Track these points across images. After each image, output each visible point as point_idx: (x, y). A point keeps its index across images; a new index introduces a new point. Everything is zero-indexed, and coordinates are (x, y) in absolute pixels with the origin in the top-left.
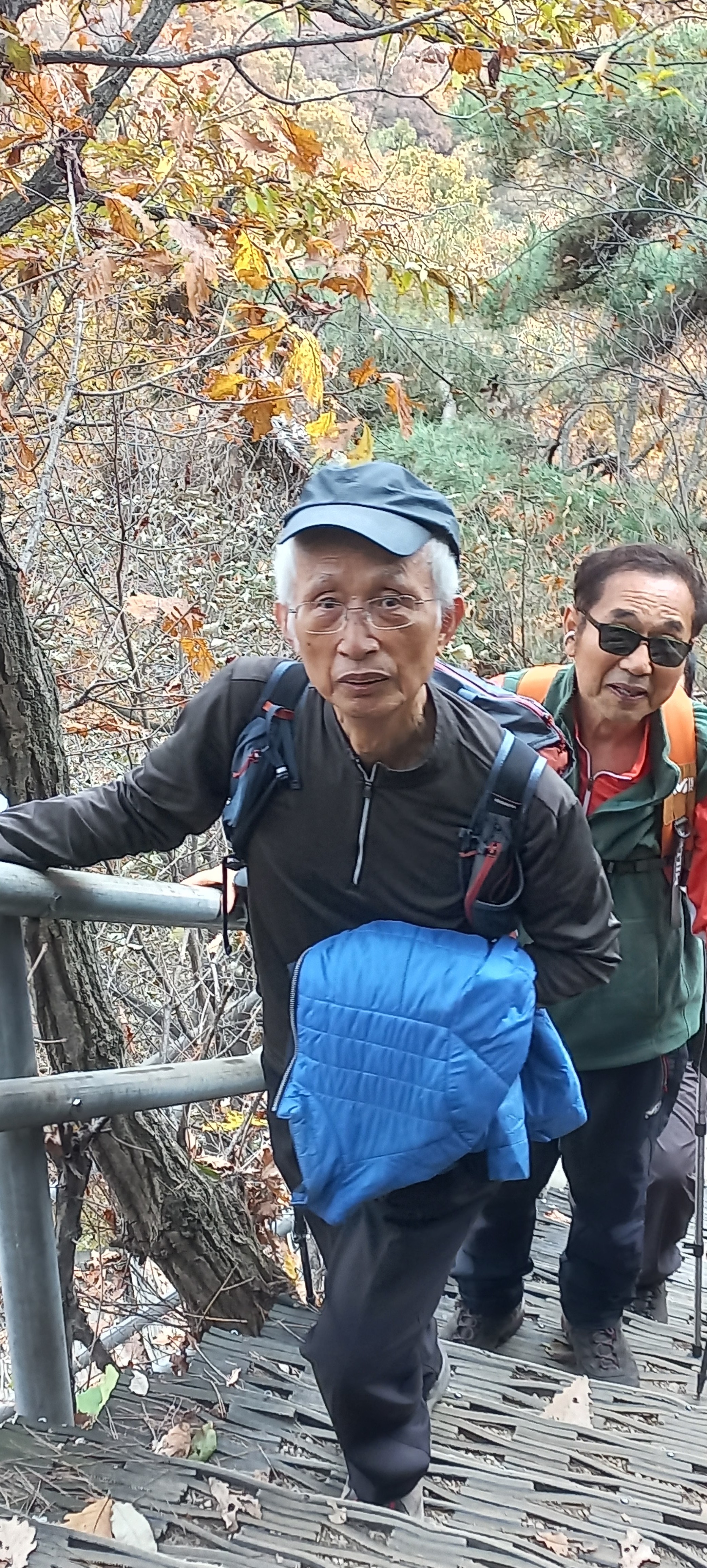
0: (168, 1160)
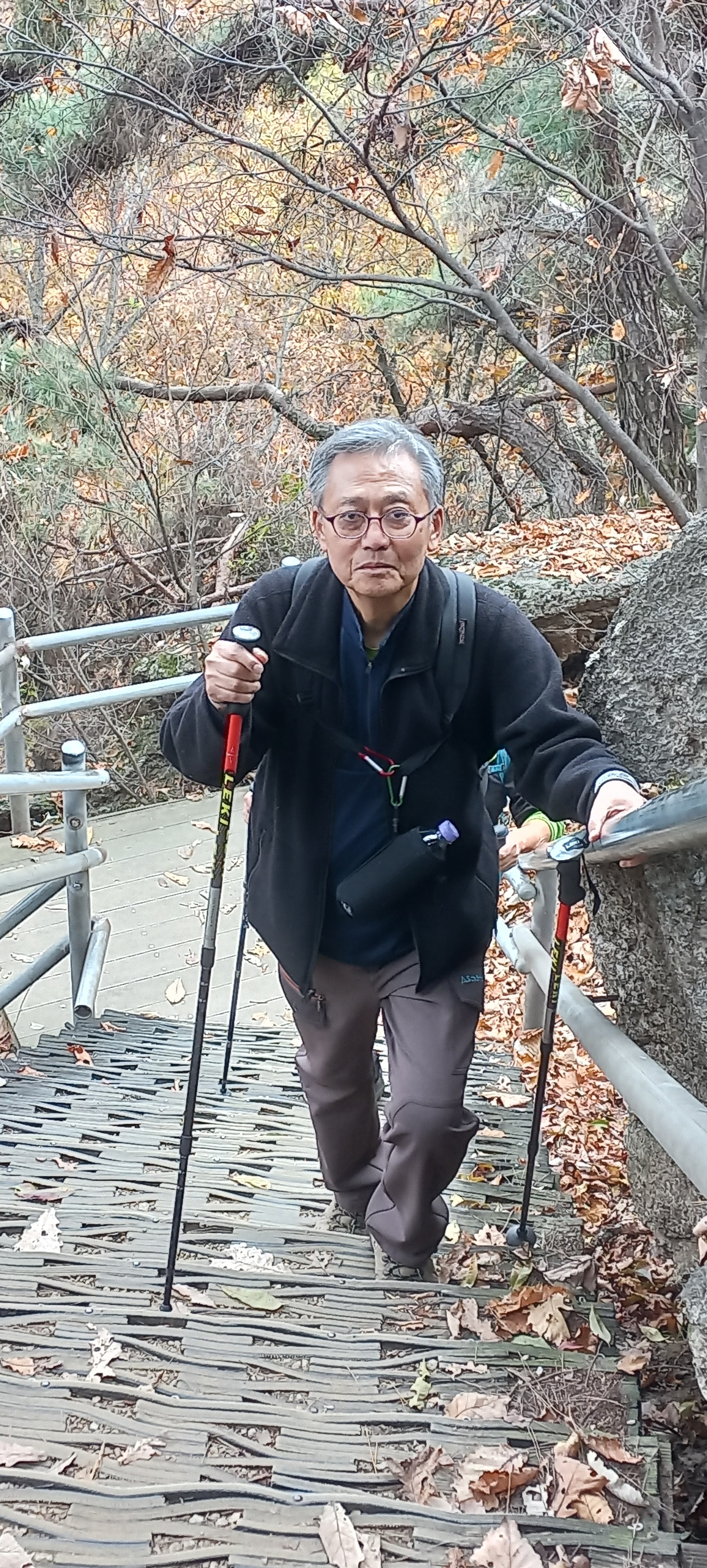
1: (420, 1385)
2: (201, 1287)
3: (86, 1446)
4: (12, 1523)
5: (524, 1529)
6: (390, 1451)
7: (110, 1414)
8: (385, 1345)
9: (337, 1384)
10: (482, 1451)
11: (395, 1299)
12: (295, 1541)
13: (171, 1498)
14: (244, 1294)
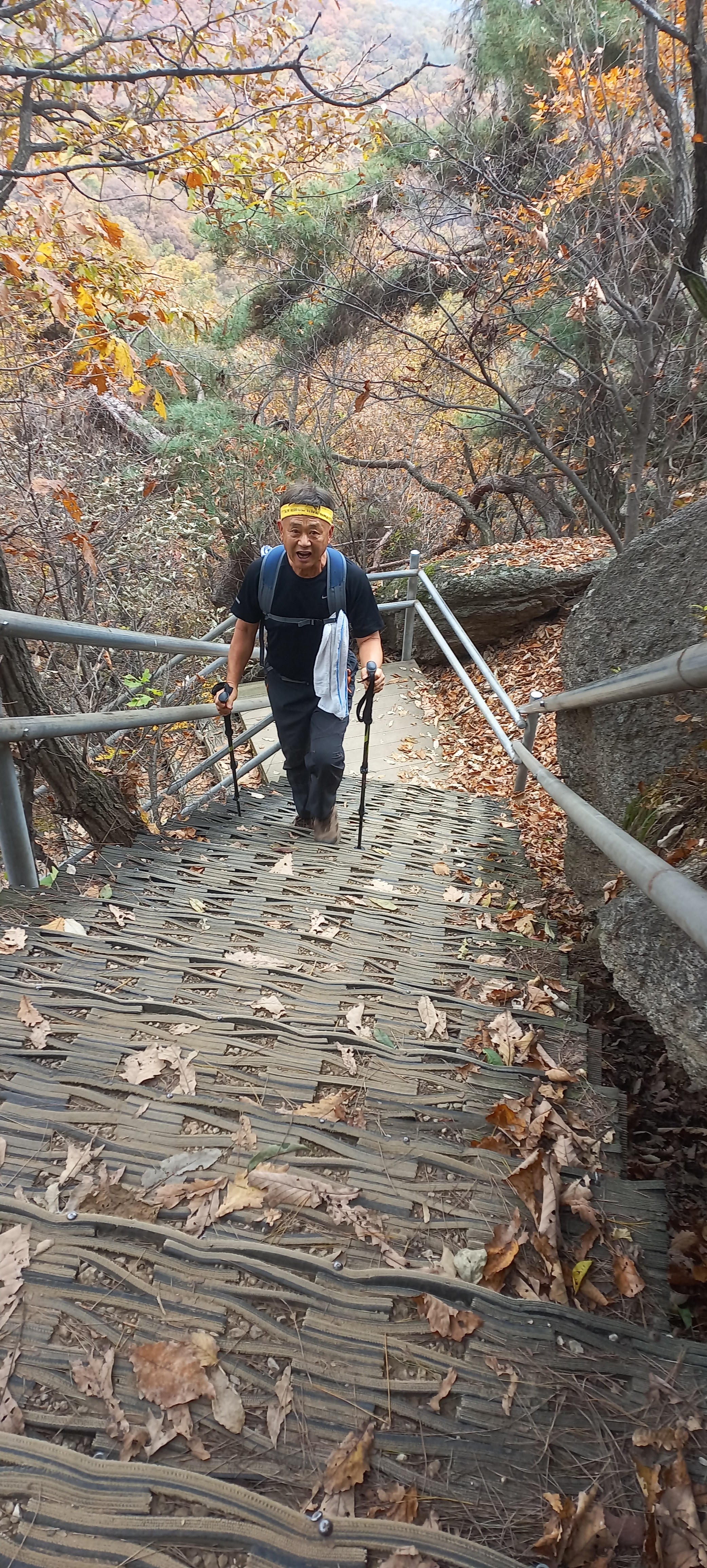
0: (78, 769)
1: (463, 949)
2: (360, 897)
3: (307, 962)
4: (276, 991)
5: (514, 1015)
6: (450, 976)
7: (319, 949)
8: (447, 930)
9: (423, 945)
10: (494, 981)
11: (452, 910)
12: (406, 1011)
13: (349, 986)
14: (379, 902)
